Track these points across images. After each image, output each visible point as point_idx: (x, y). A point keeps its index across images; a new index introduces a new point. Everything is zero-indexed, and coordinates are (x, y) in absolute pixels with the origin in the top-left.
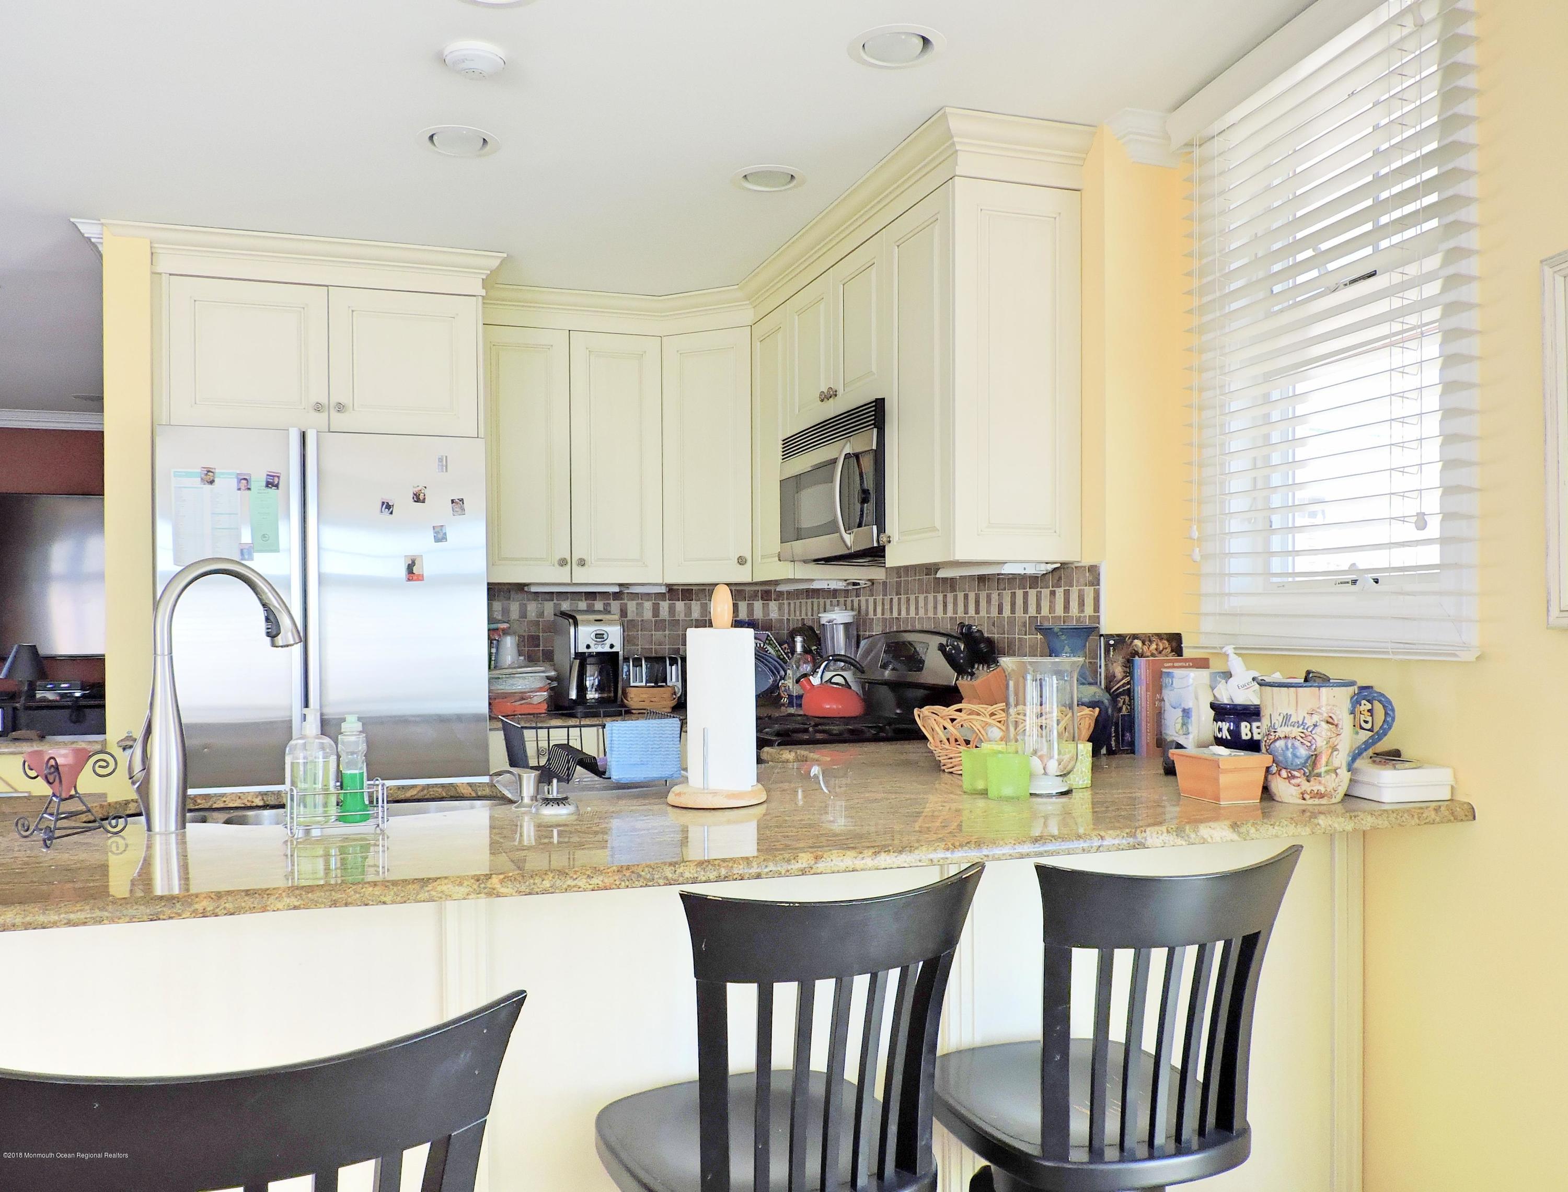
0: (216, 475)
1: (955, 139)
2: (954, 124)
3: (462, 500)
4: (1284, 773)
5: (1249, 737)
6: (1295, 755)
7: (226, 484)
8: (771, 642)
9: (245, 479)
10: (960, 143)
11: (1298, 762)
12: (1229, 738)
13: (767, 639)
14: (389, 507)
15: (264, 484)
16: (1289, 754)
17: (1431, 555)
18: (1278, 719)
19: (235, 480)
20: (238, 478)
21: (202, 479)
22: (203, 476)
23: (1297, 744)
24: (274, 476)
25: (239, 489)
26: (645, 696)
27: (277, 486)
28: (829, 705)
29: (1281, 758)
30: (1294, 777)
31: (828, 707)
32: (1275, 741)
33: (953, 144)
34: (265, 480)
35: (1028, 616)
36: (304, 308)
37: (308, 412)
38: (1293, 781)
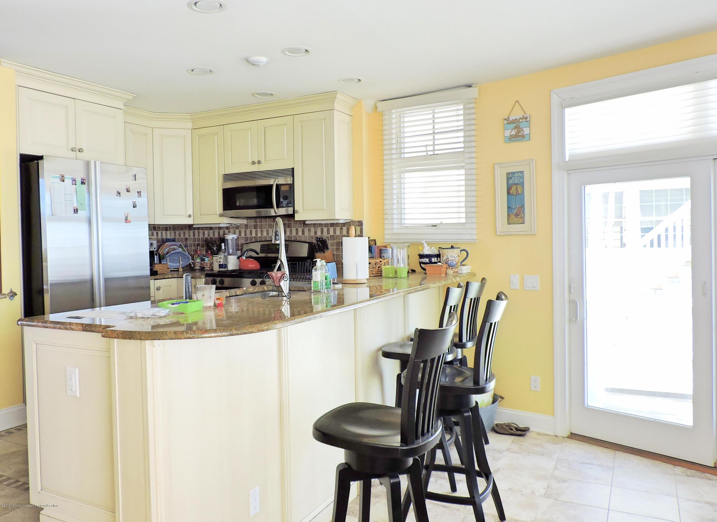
0: (65, 178)
1: (336, 99)
2: (338, 96)
3: (140, 192)
4: (451, 268)
5: (434, 261)
6: (453, 264)
7: (68, 181)
8: (182, 247)
9: (74, 180)
10: (337, 101)
11: (454, 265)
12: (429, 262)
13: (180, 245)
14: (119, 193)
15: (80, 182)
16: (452, 264)
17: (463, 221)
18: (449, 256)
19: (71, 181)
20: (72, 179)
21: (60, 179)
22: (61, 178)
23: (453, 261)
24: (84, 179)
25: (73, 184)
26: (160, 267)
27: (85, 183)
28: (251, 265)
29: (450, 265)
30: (453, 268)
31: (251, 266)
32: (448, 261)
33: (335, 100)
34: (81, 181)
35: (329, 235)
36: (66, 107)
37: (69, 151)
38: (452, 269)
